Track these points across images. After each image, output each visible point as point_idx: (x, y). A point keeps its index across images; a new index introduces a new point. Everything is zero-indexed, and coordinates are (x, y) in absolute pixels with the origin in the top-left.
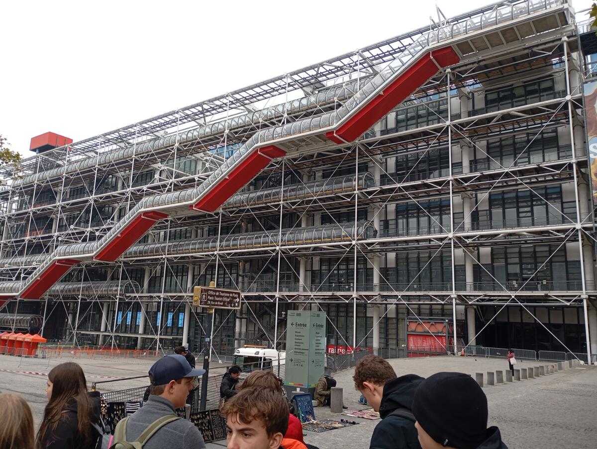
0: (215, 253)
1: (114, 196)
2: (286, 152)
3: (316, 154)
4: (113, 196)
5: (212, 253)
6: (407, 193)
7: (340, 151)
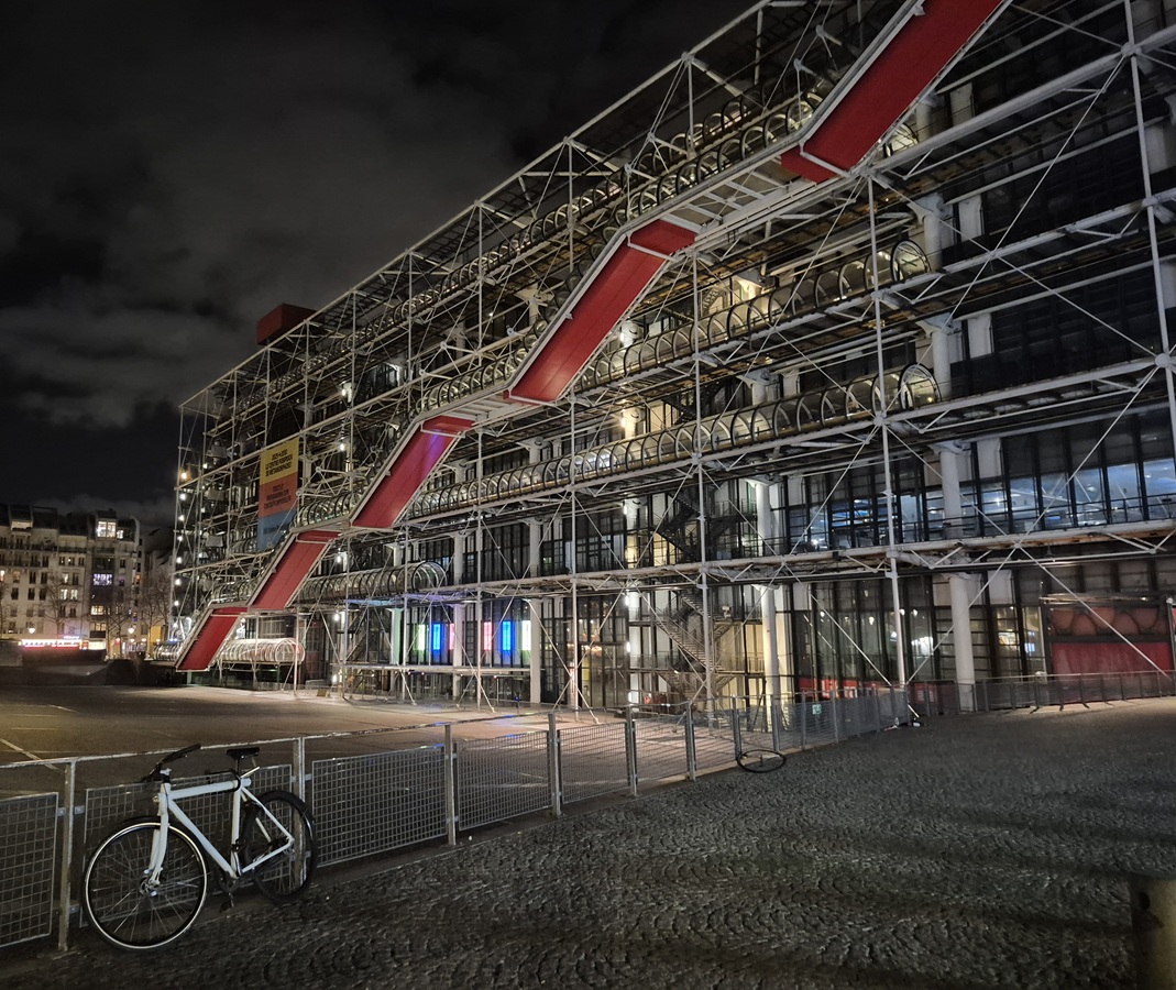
0: (568, 488)
1: (386, 403)
2: (696, 234)
3: (769, 225)
4: (383, 402)
5: (561, 490)
6: (1018, 269)
7: (825, 205)
